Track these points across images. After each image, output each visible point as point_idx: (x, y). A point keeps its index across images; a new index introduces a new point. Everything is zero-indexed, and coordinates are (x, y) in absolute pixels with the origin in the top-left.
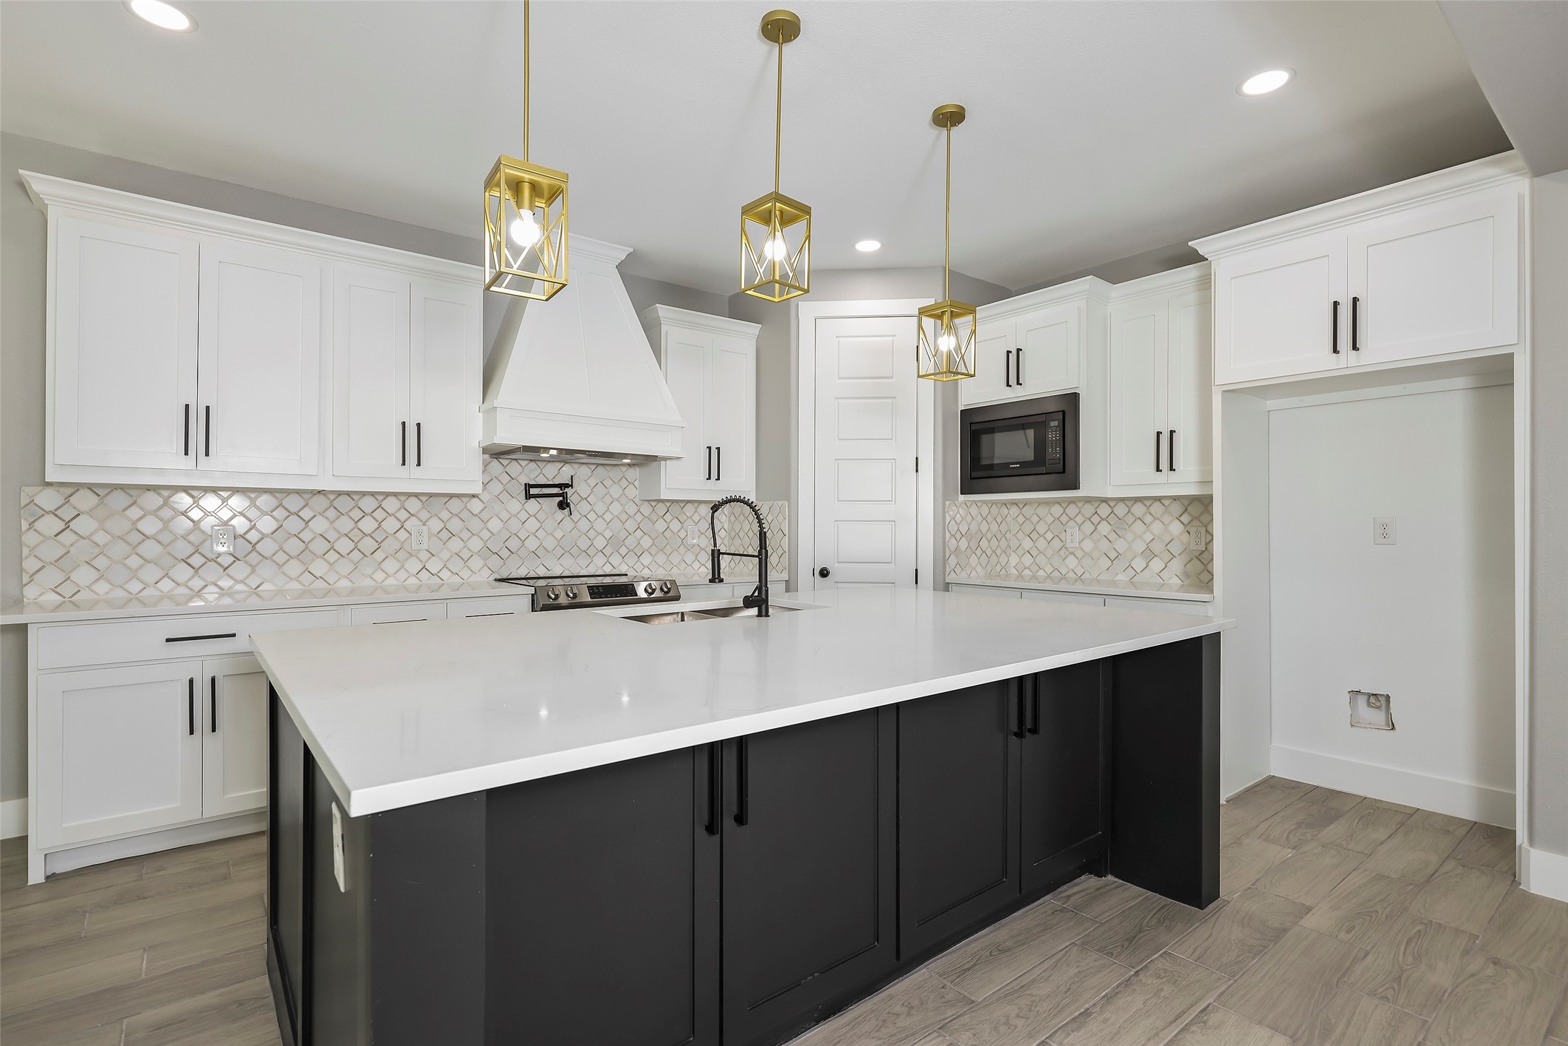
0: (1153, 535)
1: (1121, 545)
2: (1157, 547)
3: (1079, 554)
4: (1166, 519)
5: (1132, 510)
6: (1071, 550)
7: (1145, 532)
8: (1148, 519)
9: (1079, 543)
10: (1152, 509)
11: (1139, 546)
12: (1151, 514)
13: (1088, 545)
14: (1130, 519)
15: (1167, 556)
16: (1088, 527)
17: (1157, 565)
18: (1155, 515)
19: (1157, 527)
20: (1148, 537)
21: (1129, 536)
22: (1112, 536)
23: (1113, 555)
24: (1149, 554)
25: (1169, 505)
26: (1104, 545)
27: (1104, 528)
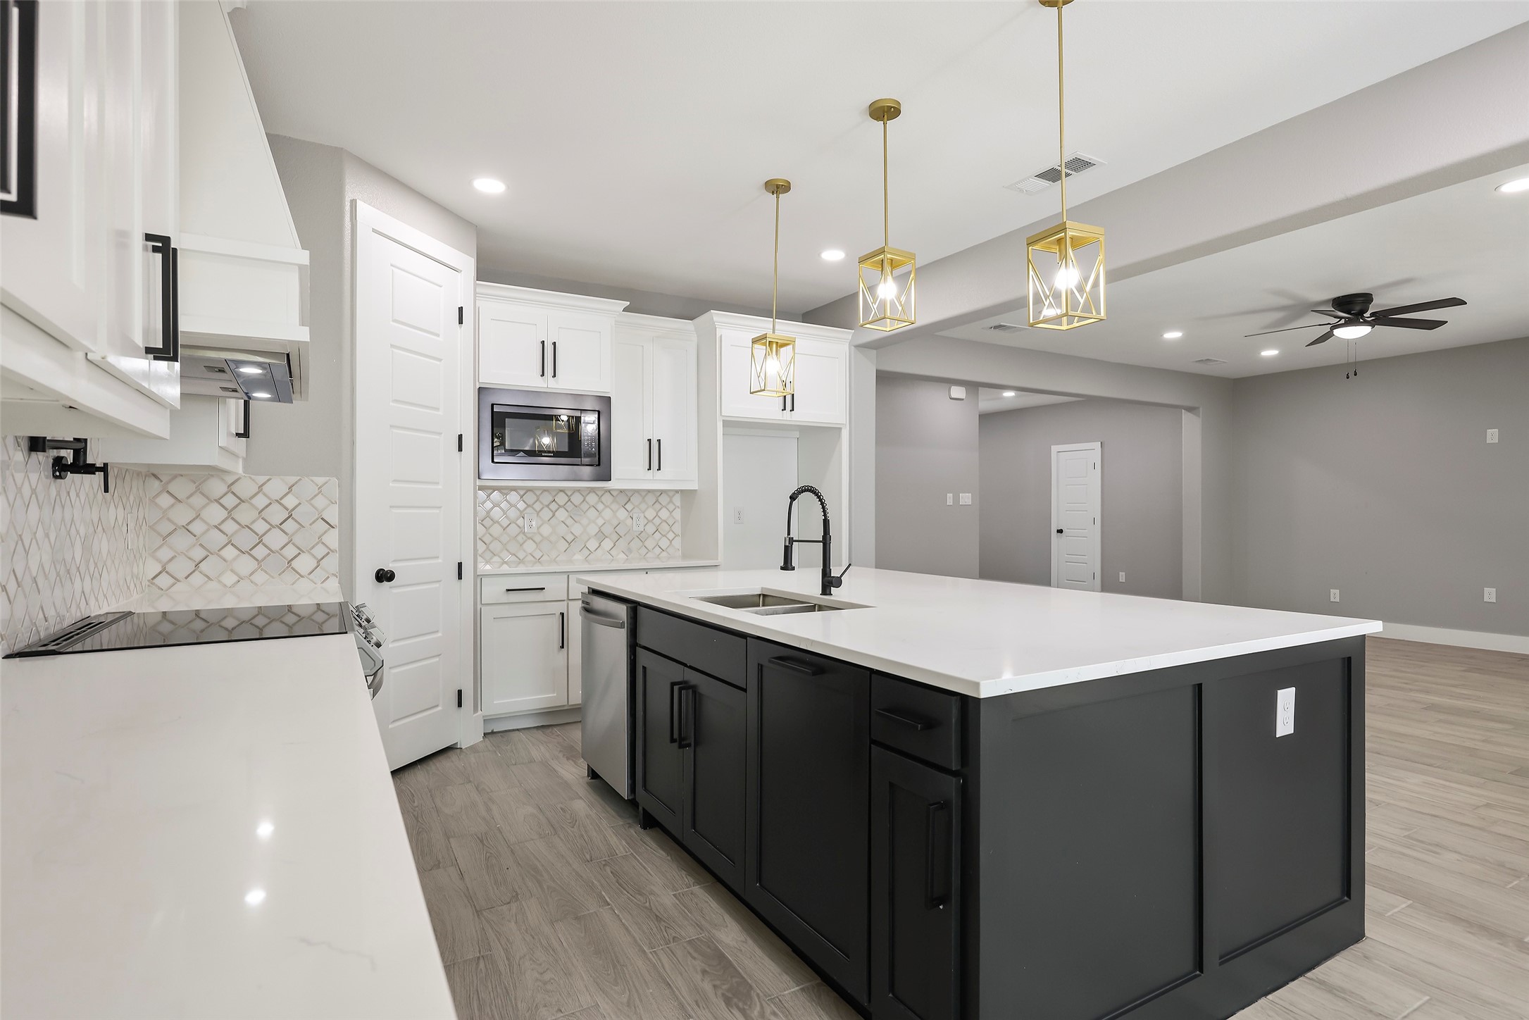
0: (604, 520)
1: (577, 529)
2: (608, 530)
3: (538, 539)
4: (614, 506)
5: (587, 498)
6: (529, 535)
7: (598, 518)
8: (600, 507)
9: (538, 528)
10: (603, 499)
11: (593, 530)
12: (602, 502)
13: (546, 530)
14: (585, 507)
15: (615, 537)
16: (546, 514)
17: (607, 544)
18: (605, 503)
19: (607, 514)
20: (600, 522)
21: (585, 521)
22: (569, 521)
23: (570, 538)
24: (601, 536)
25: (617, 496)
26: (562, 530)
27: (562, 514)
